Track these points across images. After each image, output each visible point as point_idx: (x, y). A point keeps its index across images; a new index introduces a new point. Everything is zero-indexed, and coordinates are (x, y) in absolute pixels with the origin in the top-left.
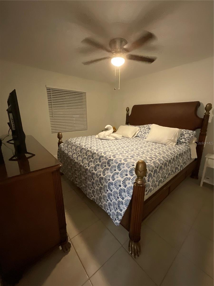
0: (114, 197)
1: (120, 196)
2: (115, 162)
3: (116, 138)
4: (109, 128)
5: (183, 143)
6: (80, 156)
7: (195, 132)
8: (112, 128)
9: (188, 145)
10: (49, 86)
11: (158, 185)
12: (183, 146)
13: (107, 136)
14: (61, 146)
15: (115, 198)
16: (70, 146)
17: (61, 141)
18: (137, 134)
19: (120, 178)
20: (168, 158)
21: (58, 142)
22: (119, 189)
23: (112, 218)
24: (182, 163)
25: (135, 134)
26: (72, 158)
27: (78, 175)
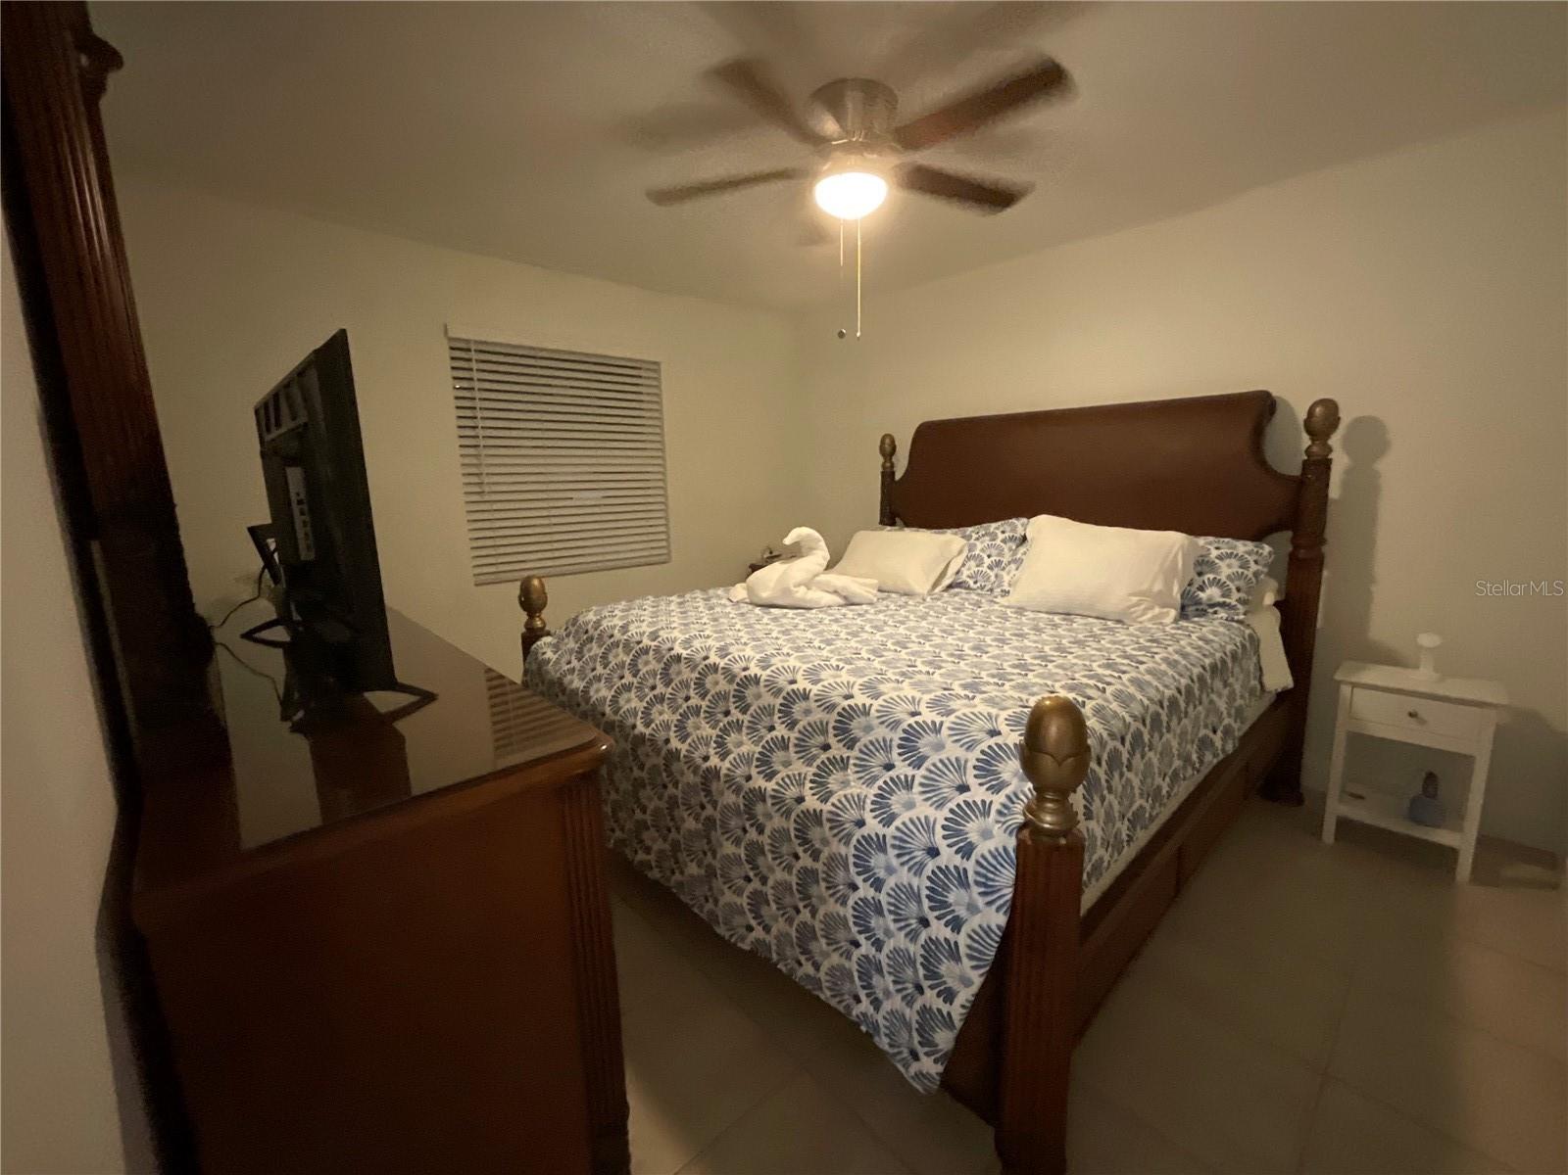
0: (895, 921)
1: (937, 913)
2: (882, 723)
3: (845, 598)
4: (802, 544)
5: (1211, 610)
6: (660, 699)
7: (1267, 549)
8: (823, 544)
9: (1242, 617)
10: (459, 332)
11: (1130, 839)
12: (1216, 623)
13: (799, 585)
14: (544, 653)
15: (902, 924)
16: (596, 650)
17: (539, 623)
18: (958, 573)
19: (924, 810)
20: (1161, 688)
21: (524, 630)
22: (927, 871)
23: (886, 1048)
24: (1229, 715)
25: (943, 574)
26: (616, 712)
27: (656, 812)
